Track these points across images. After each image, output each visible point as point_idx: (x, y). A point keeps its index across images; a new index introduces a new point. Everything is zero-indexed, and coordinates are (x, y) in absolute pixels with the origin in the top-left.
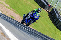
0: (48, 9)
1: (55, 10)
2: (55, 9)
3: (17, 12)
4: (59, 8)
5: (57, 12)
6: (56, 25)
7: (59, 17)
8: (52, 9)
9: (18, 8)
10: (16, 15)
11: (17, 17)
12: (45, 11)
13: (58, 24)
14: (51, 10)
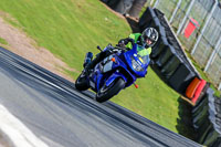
0: (131, 12)
1: (154, 15)
2: (155, 10)
3: (18, 22)
4: (170, 7)
5: (163, 22)
6: (160, 68)
7: (168, 40)
8: (144, 10)
9: (20, 7)
10: (12, 32)
11: (17, 39)
12: (119, 18)
13: (167, 67)
14: (141, 14)
